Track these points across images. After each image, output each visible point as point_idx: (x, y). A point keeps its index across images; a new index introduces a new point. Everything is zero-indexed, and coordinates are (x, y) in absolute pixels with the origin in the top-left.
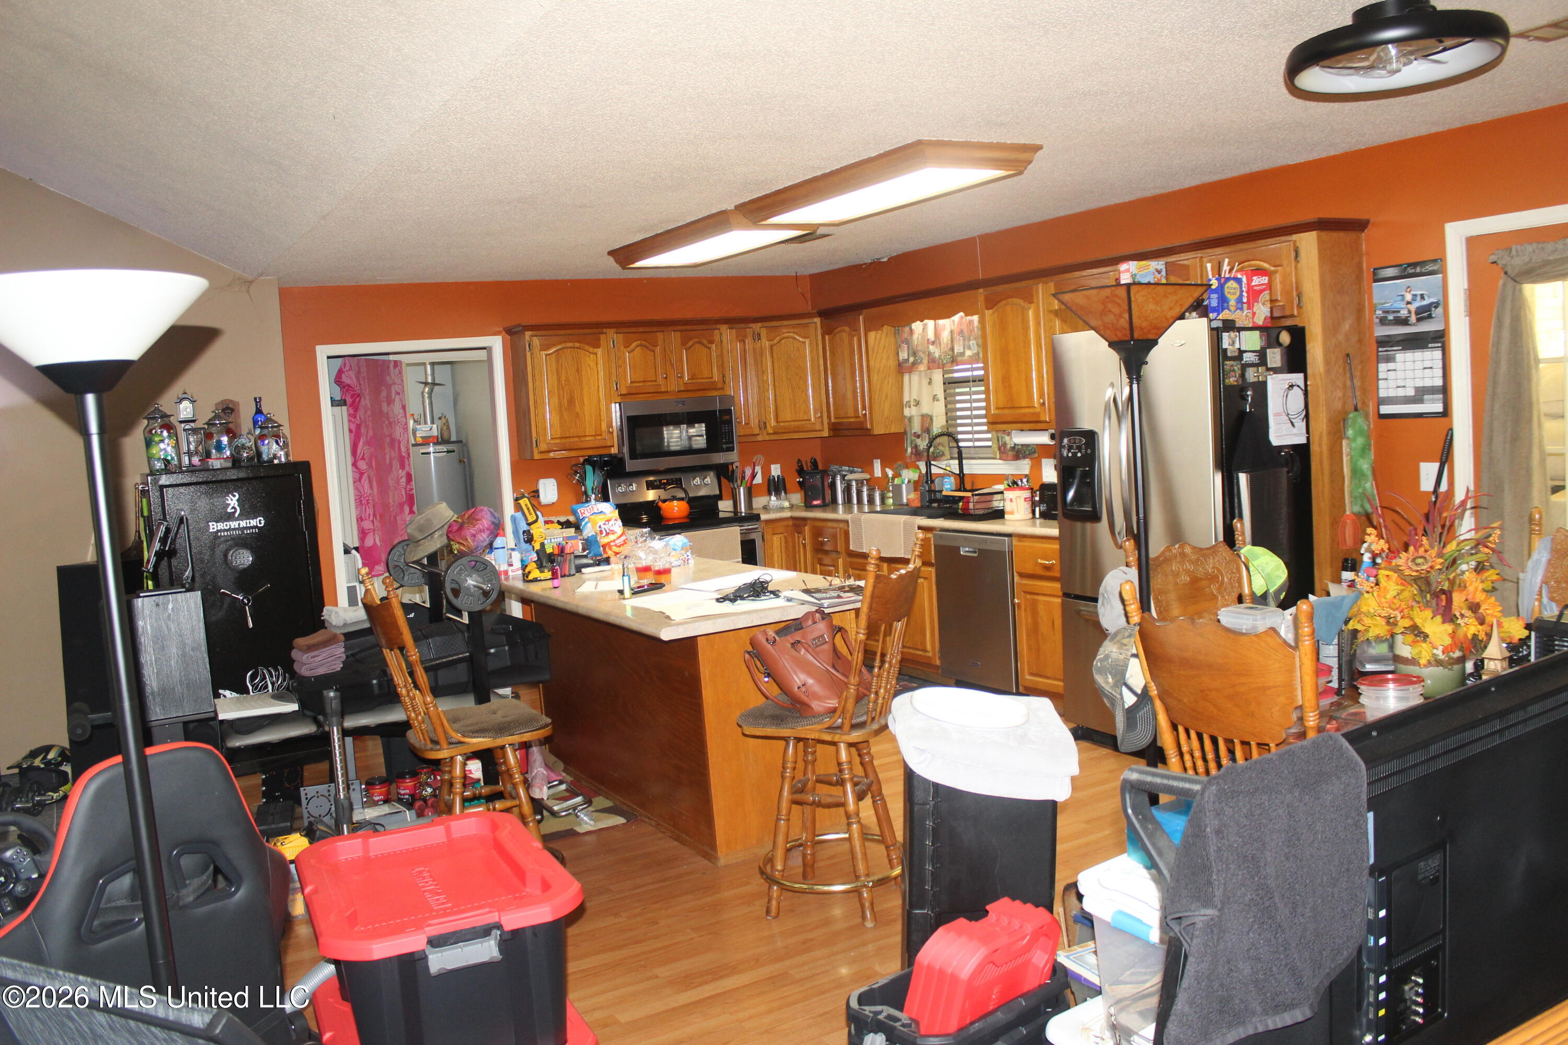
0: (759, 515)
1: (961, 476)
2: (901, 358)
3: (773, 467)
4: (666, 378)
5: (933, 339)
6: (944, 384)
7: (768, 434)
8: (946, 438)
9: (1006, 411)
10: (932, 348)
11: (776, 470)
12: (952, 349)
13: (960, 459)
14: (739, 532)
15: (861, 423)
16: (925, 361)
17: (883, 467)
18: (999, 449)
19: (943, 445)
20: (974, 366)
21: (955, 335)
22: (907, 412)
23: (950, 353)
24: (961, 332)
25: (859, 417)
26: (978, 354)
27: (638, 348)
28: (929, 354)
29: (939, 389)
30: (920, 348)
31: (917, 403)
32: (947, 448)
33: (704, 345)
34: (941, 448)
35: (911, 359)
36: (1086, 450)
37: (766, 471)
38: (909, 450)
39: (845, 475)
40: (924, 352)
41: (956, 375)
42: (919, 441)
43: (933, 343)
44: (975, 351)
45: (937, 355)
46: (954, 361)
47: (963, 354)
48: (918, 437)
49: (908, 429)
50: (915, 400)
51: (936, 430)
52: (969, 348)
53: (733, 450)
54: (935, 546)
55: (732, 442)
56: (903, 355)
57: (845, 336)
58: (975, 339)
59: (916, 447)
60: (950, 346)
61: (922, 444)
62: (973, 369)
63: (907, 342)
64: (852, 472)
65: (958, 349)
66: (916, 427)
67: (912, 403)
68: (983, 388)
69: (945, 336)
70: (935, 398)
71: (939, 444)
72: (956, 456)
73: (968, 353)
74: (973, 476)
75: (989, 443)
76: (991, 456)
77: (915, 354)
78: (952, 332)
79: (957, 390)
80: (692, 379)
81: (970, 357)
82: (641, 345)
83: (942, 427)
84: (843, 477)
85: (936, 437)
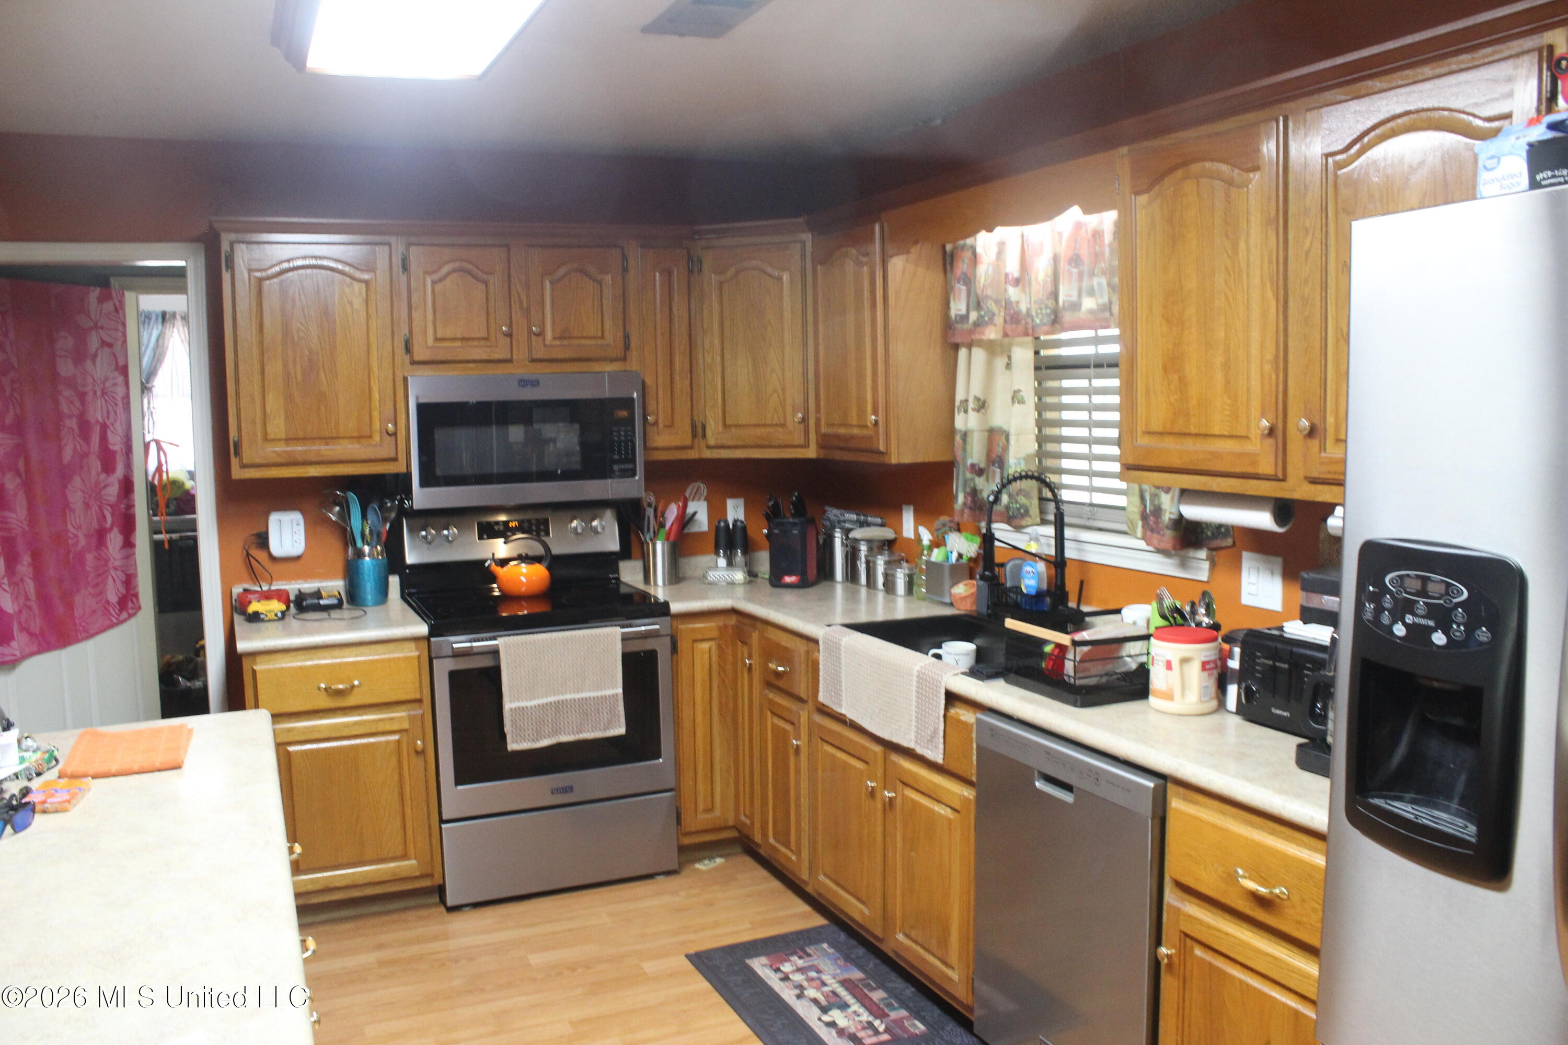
0: (666, 605)
1: (1058, 563)
2: (953, 313)
3: (730, 503)
4: (509, 335)
5: (1016, 274)
6: (1037, 368)
7: (709, 447)
8: (1034, 483)
9: (1169, 444)
10: (1013, 293)
11: (735, 511)
12: (1055, 295)
13: (1060, 525)
14: (619, 638)
15: (870, 438)
16: (999, 320)
17: (917, 523)
18: (1144, 517)
19: (1027, 495)
20: (1102, 333)
21: (1063, 264)
22: (960, 422)
23: (1051, 303)
24: (1075, 260)
25: (866, 427)
26: (1108, 307)
27: (455, 275)
28: (1008, 304)
29: (1024, 380)
30: (989, 292)
31: (982, 405)
32: (1035, 502)
33: (587, 274)
34: (1022, 500)
35: (973, 316)
36: (1471, 628)
37: (716, 511)
38: (961, 498)
39: (849, 530)
40: (997, 302)
41: (1064, 352)
42: (980, 482)
43: (1017, 282)
44: (1105, 300)
45: (1023, 308)
46: (1056, 321)
47: (1076, 306)
48: (980, 472)
49: (959, 453)
50: (977, 399)
51: (1015, 464)
52: (1091, 293)
53: (634, 475)
54: (979, 748)
55: (633, 461)
56: (958, 307)
57: (850, 266)
58: (1104, 273)
59: (974, 493)
60: (1049, 288)
61: (987, 487)
62: (1097, 341)
63: (969, 280)
64: (863, 524)
65: (1066, 293)
66: (976, 454)
67: (971, 405)
68: (1115, 383)
69: (1041, 268)
70: (1016, 398)
71: (1020, 492)
72: (1051, 517)
73: (1088, 304)
74: (1084, 565)
75: (1121, 501)
76: (1124, 527)
77: (978, 306)
78: (1056, 259)
79: (1066, 383)
80: (562, 338)
81: (1091, 312)
82: (461, 270)
83: (1028, 458)
84: (846, 532)
85: (1015, 479)
